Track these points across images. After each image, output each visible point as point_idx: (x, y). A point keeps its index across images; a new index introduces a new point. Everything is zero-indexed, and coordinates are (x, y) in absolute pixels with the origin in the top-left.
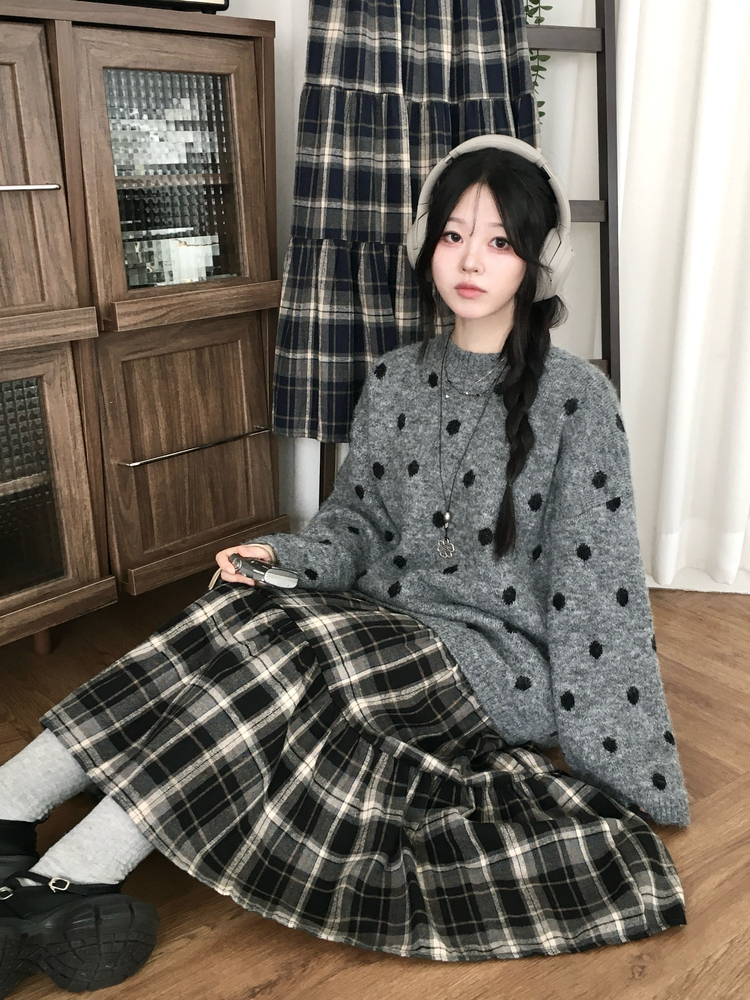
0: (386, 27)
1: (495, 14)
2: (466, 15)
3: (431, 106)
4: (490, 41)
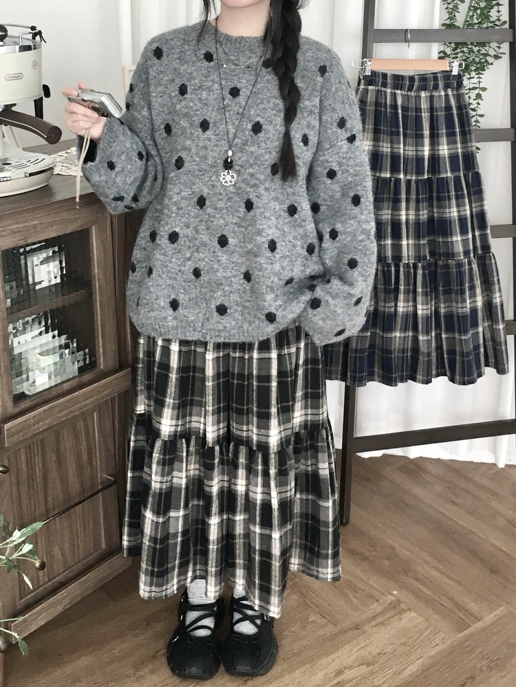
0: (393, 141)
1: (454, 127)
2: (438, 130)
3: (417, 182)
4: (451, 142)
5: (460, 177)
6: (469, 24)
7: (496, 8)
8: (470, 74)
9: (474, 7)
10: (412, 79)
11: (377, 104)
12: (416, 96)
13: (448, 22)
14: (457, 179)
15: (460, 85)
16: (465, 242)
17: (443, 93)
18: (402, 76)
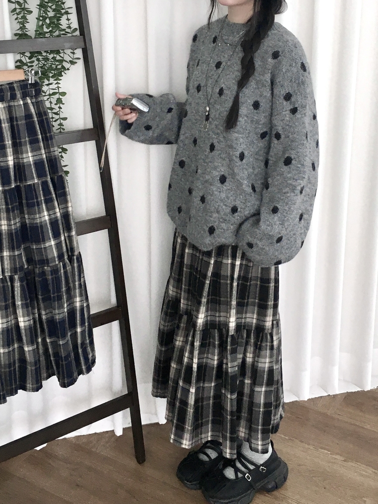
1: (36, 134)
2: (20, 138)
4: (35, 149)
5: (46, 182)
6: (40, 34)
7: (65, 17)
8: (49, 80)
9: (42, 17)
13: (19, 32)
14: (45, 184)
15: (39, 92)
16: (59, 246)
17: (21, 102)
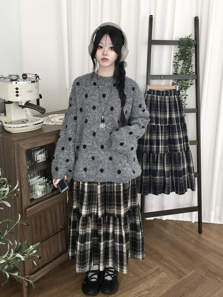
0: (156, 113)
1: (177, 108)
2: (172, 109)
3: (165, 126)
4: (176, 113)
5: (179, 125)
6: (182, 73)
7: (191, 68)
8: (182, 90)
9: (183, 67)
10: (163, 92)
11: (151, 101)
12: (164, 98)
13: (175, 72)
14: (178, 126)
15: (179, 94)
16: (181, 146)
17: (173, 97)
18: (160, 91)
